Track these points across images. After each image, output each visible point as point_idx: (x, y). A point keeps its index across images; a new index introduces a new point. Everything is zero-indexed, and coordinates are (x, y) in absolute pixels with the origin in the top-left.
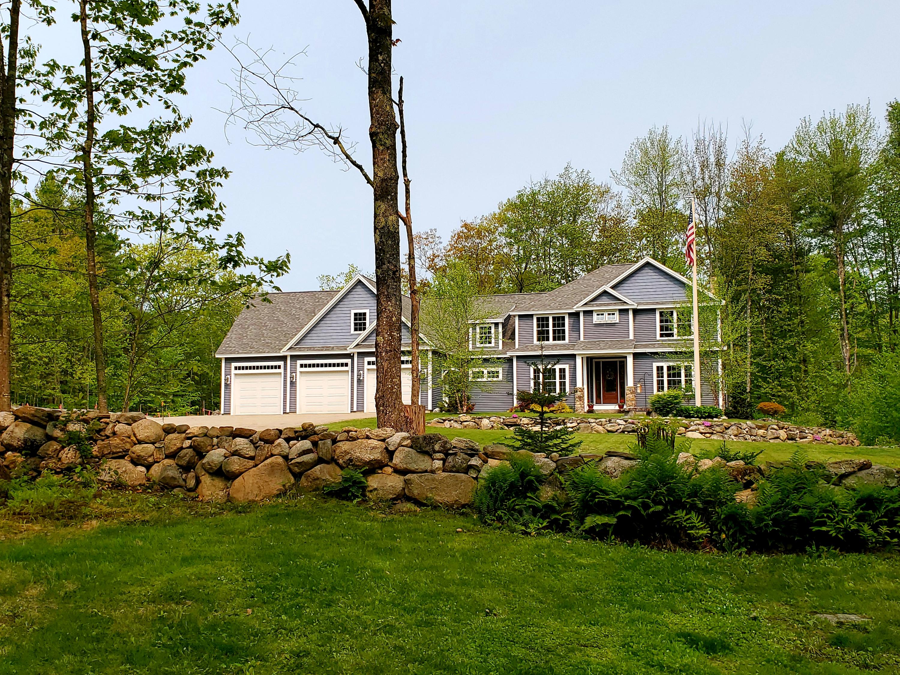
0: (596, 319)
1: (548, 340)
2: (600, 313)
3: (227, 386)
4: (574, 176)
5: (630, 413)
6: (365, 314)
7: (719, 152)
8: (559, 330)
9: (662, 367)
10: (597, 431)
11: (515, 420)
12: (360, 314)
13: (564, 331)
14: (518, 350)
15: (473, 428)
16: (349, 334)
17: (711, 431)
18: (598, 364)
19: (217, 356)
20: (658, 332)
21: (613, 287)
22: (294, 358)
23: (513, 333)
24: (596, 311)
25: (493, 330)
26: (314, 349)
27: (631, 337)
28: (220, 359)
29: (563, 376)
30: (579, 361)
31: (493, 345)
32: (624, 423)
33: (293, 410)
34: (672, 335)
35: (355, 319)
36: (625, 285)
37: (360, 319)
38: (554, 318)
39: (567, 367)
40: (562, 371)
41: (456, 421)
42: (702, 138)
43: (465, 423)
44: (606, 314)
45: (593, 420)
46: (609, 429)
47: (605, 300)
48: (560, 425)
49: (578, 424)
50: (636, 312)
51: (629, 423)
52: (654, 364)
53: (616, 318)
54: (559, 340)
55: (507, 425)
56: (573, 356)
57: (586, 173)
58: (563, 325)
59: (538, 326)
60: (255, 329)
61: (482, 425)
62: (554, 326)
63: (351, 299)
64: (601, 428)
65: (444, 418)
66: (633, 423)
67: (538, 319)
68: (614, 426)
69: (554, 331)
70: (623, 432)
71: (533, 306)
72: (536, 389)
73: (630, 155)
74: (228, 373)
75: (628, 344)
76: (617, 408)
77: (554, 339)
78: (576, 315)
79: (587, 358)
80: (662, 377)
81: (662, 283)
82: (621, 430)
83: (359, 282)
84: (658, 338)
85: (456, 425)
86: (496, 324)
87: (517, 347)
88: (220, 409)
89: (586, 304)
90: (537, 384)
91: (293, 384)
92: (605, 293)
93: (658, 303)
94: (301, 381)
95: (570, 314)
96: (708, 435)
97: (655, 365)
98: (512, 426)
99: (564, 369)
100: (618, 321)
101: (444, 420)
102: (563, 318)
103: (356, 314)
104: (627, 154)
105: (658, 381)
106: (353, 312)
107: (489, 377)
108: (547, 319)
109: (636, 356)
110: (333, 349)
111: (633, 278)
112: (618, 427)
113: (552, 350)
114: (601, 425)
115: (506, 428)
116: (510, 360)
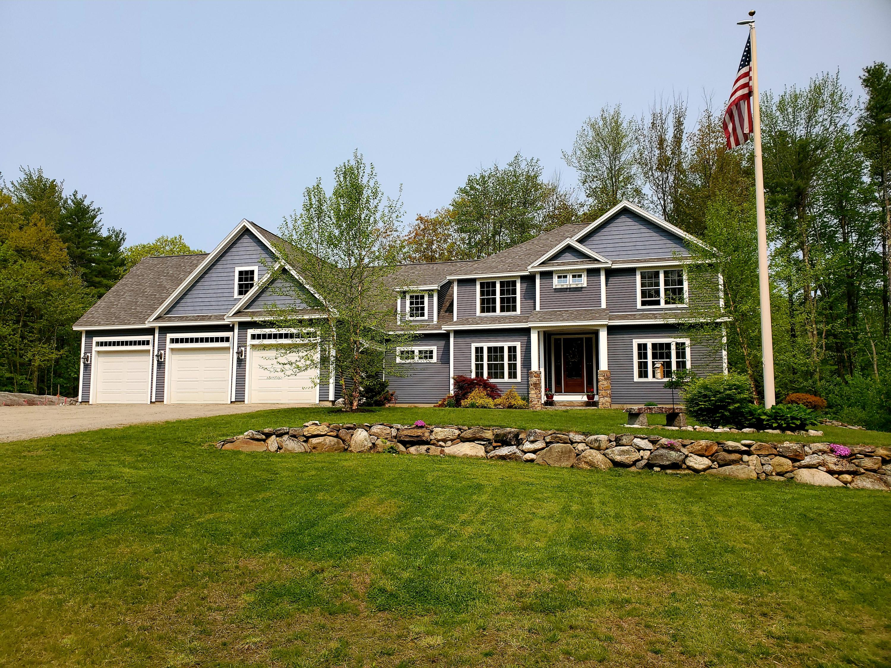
0: (556, 282)
1: (494, 310)
2: (562, 276)
3: (87, 367)
4: (523, 165)
5: (641, 418)
6: (252, 272)
7: (679, 124)
8: (508, 298)
9: (645, 345)
10: (590, 464)
11: (419, 432)
12: (246, 272)
13: (514, 299)
14: (456, 324)
15: (332, 449)
16: (231, 299)
17: (852, 468)
18: (557, 341)
19: (75, 328)
20: (639, 299)
21: (581, 241)
22: (164, 330)
23: (452, 304)
24: (557, 271)
25: (426, 300)
26: (186, 319)
27: (604, 305)
28: (80, 333)
29: (512, 356)
30: (534, 337)
31: (426, 317)
32: (650, 446)
33: (160, 399)
34: (658, 303)
35: (240, 280)
36: (596, 238)
37: (246, 280)
38: (502, 284)
39: (518, 345)
40: (512, 350)
41: (294, 436)
42: (660, 111)
43: (314, 441)
44: (570, 277)
45: (578, 438)
46: (618, 458)
47: (568, 257)
48: (509, 444)
49: (548, 444)
50: (610, 273)
51: (663, 447)
52: (634, 341)
53: (584, 281)
54: (508, 310)
55: (405, 443)
56: (526, 332)
57: (535, 161)
58: (514, 292)
59: (482, 293)
60: (130, 296)
61: (353, 443)
62: (502, 293)
63: (236, 253)
64: (597, 457)
65: (267, 430)
66: (671, 447)
67: (482, 285)
68: (627, 452)
69: (502, 300)
70: (650, 466)
71: (476, 269)
72: (479, 374)
73: (582, 135)
74: (89, 349)
75: (600, 314)
76: (585, 398)
77: (502, 310)
78: (529, 280)
79: (545, 333)
80: (646, 357)
81: (643, 235)
82: (644, 462)
83: (246, 232)
84: (639, 306)
85: (290, 444)
86: (430, 293)
87: (455, 319)
88: (77, 395)
89: (543, 263)
90: (479, 367)
91: (161, 365)
92: (569, 249)
93: (639, 261)
94: (170, 360)
95: (523, 278)
96: (848, 477)
97: (636, 342)
98: (413, 444)
99: (515, 348)
100: (585, 285)
101: (268, 435)
102: (514, 283)
103: (241, 273)
104: (579, 133)
105: (640, 364)
106: (238, 269)
107: (420, 358)
108: (494, 284)
109: (612, 330)
110: (210, 318)
111: (605, 230)
112: (636, 456)
113: (500, 322)
114: (598, 449)
115: (402, 448)
116: (445, 336)
